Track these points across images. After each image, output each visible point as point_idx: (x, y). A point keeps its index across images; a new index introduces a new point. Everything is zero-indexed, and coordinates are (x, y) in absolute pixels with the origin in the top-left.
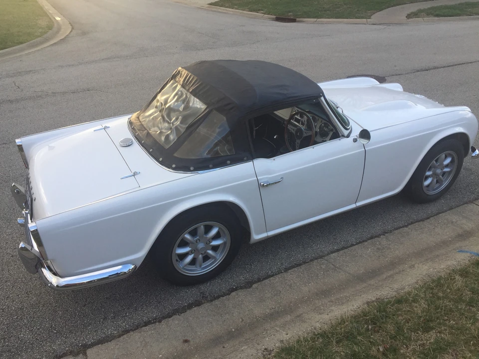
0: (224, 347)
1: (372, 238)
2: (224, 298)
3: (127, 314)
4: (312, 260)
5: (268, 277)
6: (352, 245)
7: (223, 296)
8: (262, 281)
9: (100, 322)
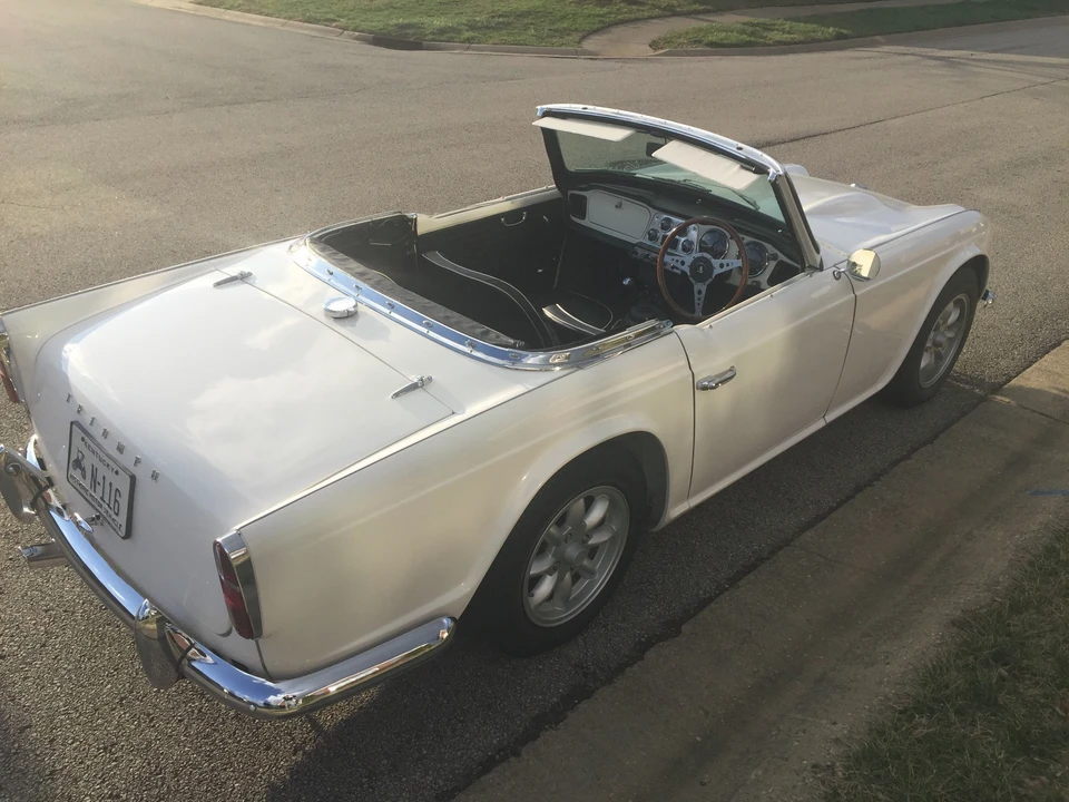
0: (703, 784)
1: (858, 489)
2: (635, 668)
3: (425, 752)
4: (772, 553)
5: (704, 603)
6: (832, 510)
7: (631, 665)
8: (695, 615)
9: (361, 786)
